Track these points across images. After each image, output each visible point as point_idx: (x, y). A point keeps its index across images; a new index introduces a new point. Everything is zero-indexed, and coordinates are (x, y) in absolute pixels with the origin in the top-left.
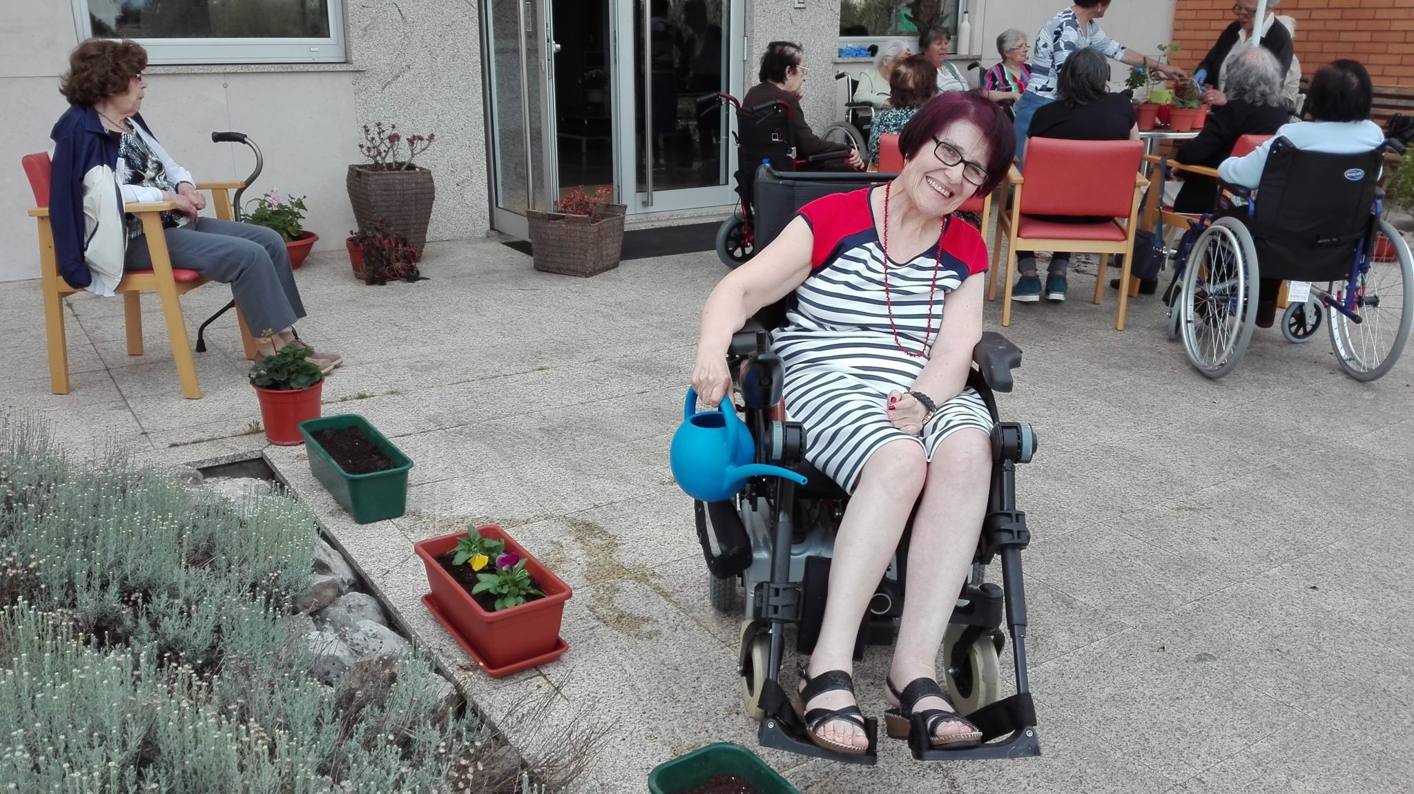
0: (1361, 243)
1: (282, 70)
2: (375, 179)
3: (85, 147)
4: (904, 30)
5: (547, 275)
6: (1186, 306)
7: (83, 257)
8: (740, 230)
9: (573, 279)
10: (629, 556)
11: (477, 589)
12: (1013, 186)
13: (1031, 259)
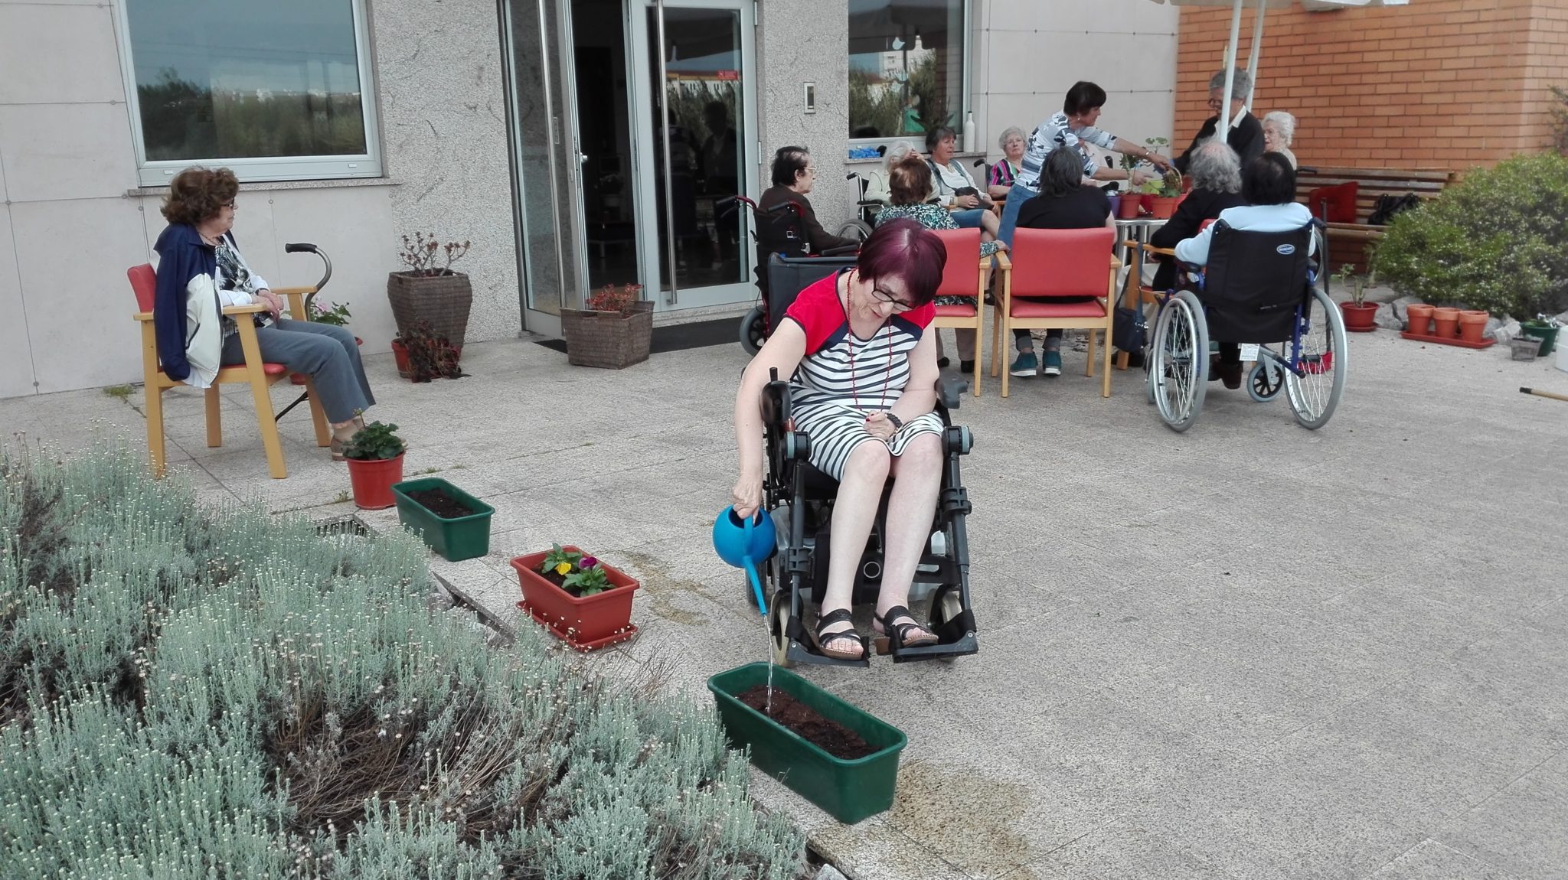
0: (1300, 309)
1: (324, 186)
2: (416, 284)
3: (189, 257)
4: (911, 130)
5: (582, 368)
6: (1158, 372)
7: (184, 354)
8: (762, 321)
9: (607, 372)
10: (678, 575)
11: (566, 583)
12: (1003, 271)
13: (1027, 337)
